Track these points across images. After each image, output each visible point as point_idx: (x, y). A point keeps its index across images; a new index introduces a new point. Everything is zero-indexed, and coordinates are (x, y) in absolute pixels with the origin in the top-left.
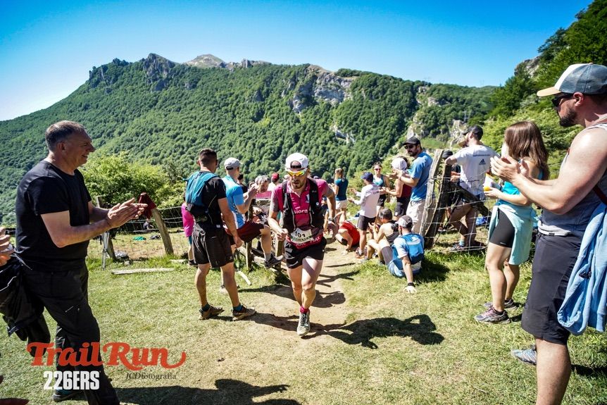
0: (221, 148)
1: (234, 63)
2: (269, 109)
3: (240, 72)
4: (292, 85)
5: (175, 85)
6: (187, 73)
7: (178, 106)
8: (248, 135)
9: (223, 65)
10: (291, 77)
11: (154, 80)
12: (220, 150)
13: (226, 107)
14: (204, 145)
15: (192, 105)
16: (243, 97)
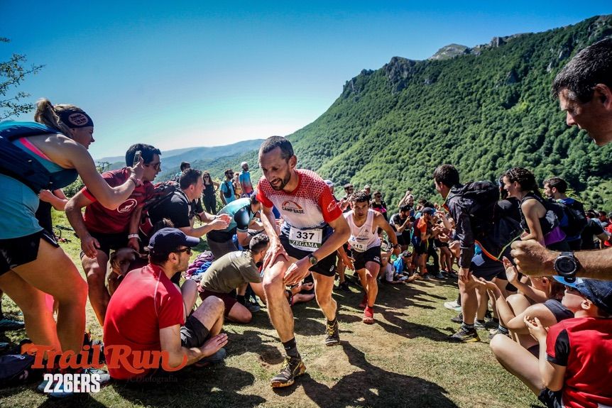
0: (462, 142)
1: (481, 46)
2: (526, 91)
3: (489, 54)
4: (566, 52)
5: (415, 83)
6: (427, 69)
7: (417, 103)
8: (496, 125)
9: (468, 51)
10: (564, 42)
11: (395, 82)
12: (461, 145)
13: (469, 97)
14: (443, 141)
15: (432, 100)
16: (492, 81)
